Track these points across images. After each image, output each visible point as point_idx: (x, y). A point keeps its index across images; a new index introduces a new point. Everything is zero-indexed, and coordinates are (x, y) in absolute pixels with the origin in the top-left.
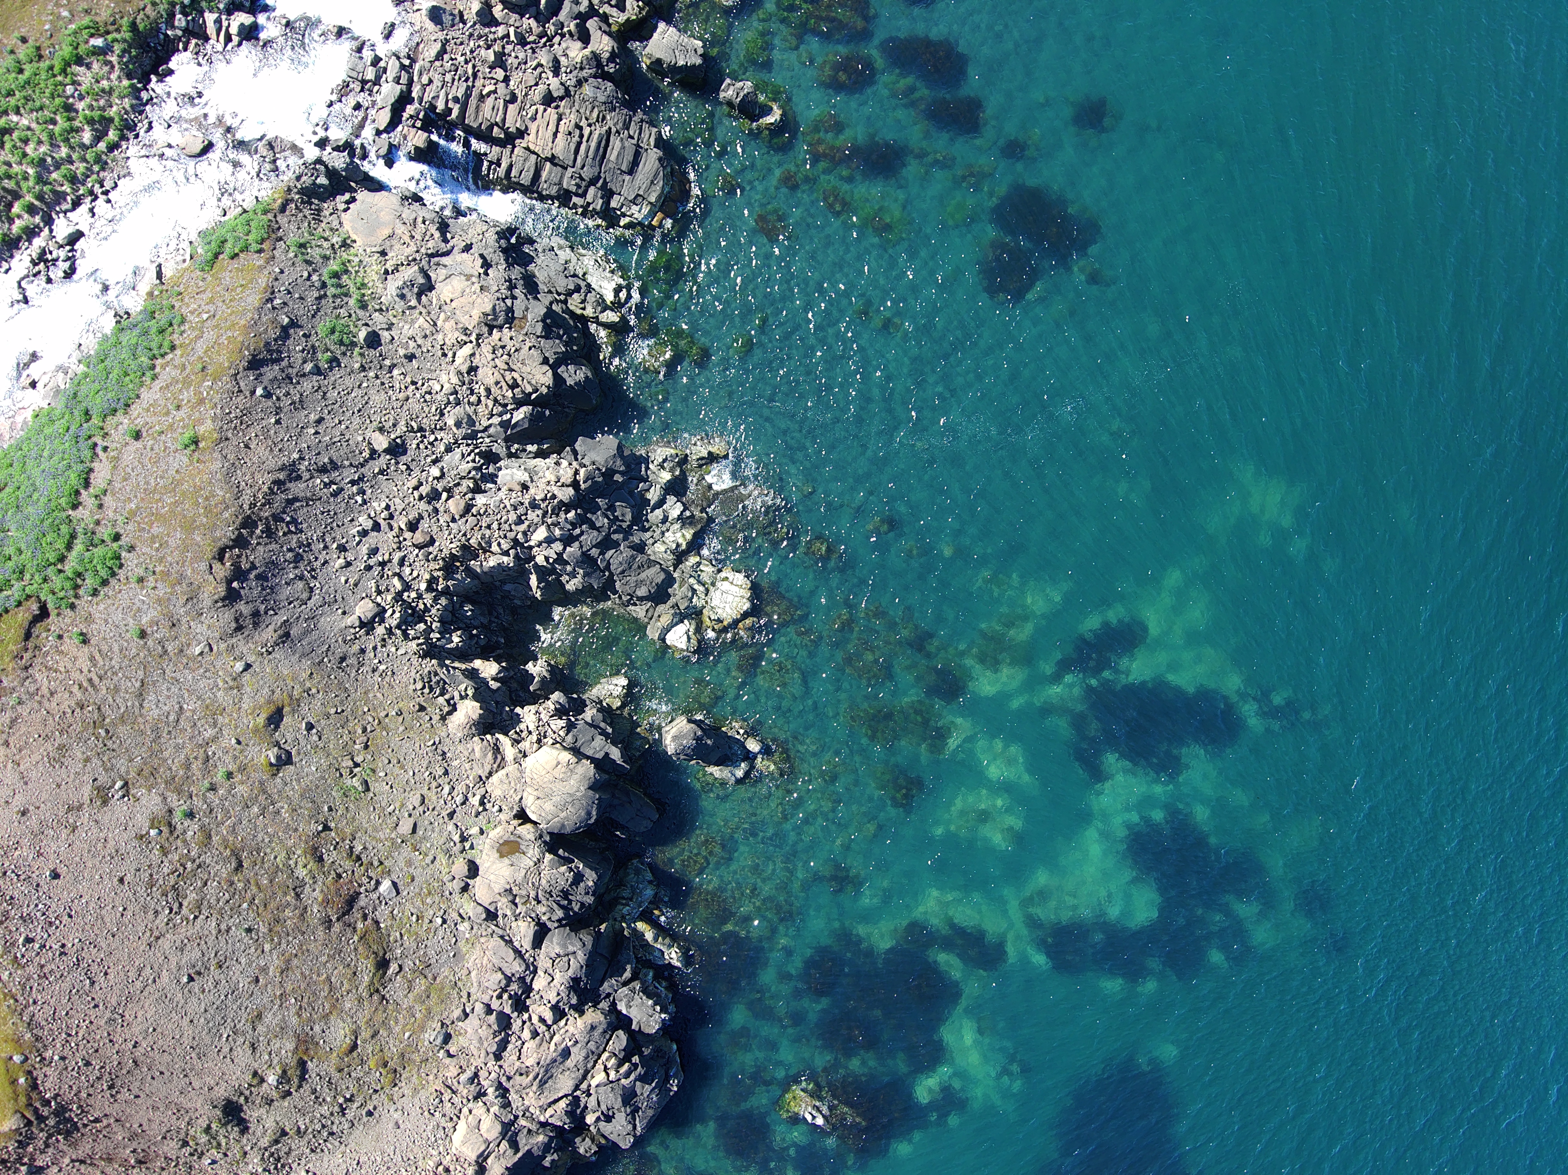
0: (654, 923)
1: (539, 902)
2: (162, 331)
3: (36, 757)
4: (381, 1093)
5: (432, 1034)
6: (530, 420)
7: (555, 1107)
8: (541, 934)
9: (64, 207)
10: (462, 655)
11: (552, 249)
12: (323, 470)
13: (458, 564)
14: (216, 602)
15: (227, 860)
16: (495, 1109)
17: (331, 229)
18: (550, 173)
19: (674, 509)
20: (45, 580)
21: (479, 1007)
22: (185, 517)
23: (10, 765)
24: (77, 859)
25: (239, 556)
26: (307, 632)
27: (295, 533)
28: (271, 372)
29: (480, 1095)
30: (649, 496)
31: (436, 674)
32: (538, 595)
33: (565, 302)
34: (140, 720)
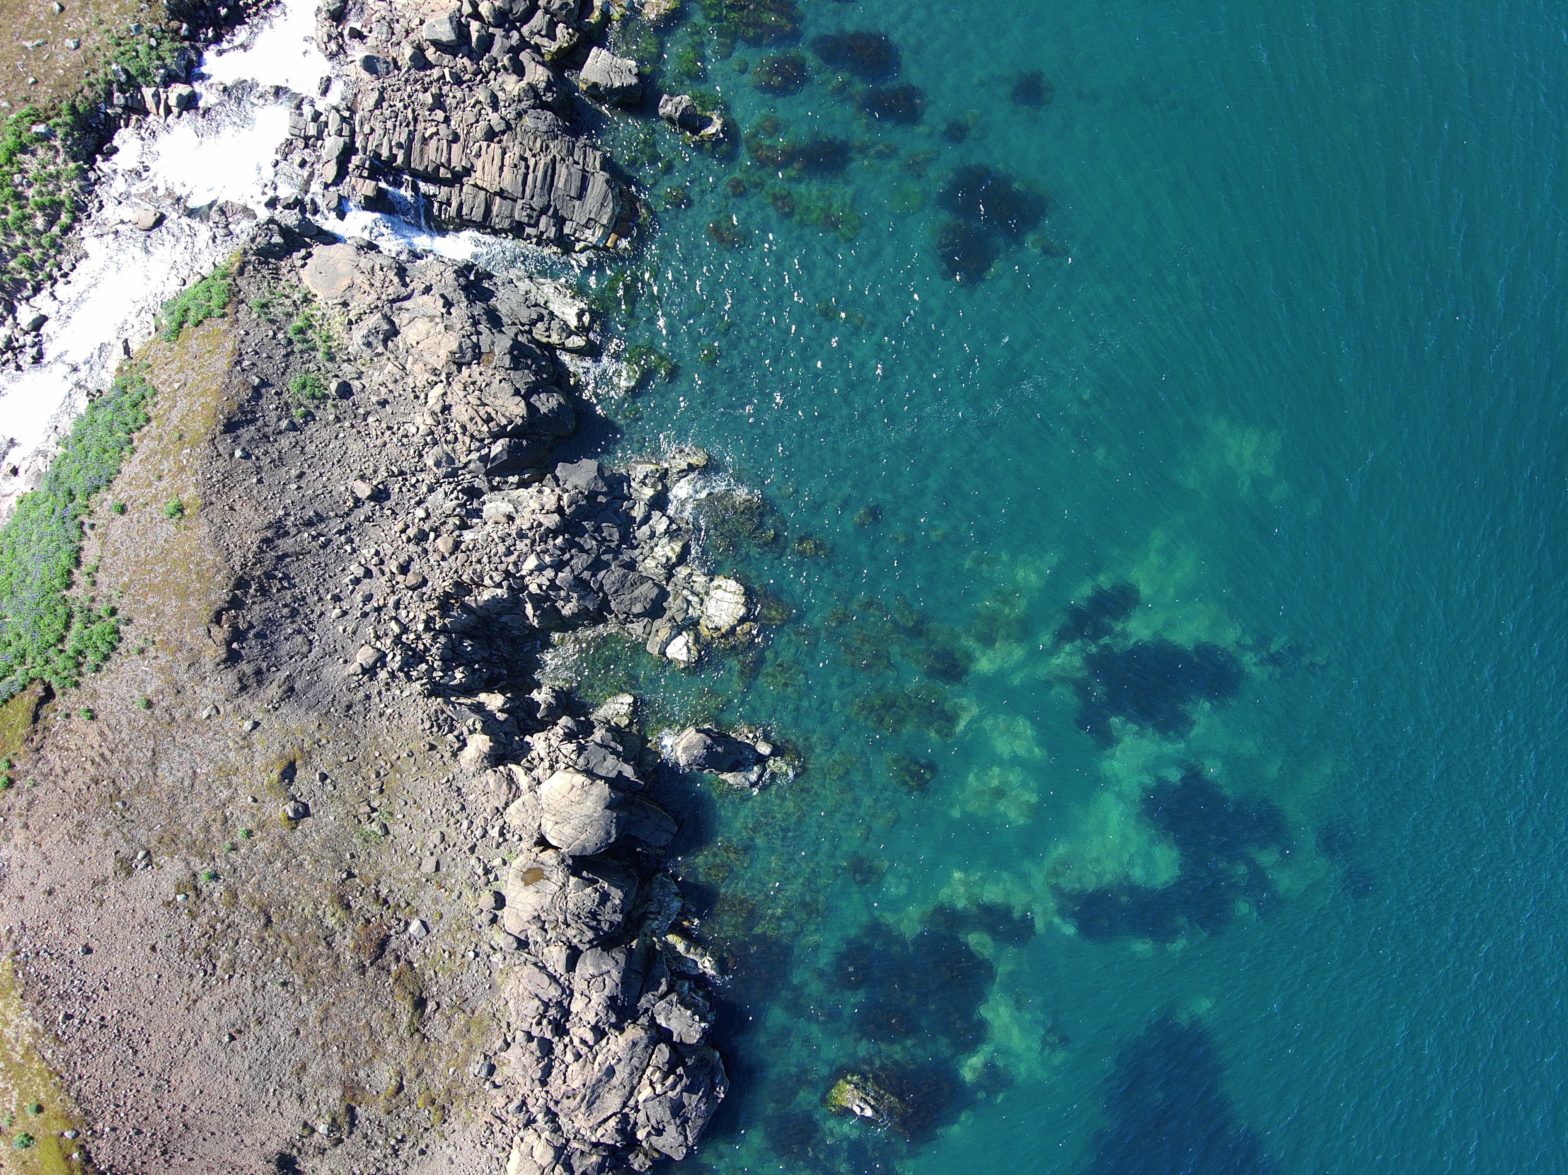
0: (685, 934)
1: (568, 926)
2: (135, 405)
3: (56, 836)
4: (432, 1130)
5: (476, 1067)
6: (509, 452)
7: (605, 1126)
8: (573, 957)
9: (26, 293)
10: (467, 690)
11: (511, 281)
12: (310, 523)
13: (453, 601)
14: (218, 664)
15: (255, 917)
16: (546, 1134)
17: (291, 286)
18: (500, 206)
19: (660, 524)
20: (47, 662)
21: (520, 1036)
22: (178, 584)
23: (32, 847)
24: (108, 932)
25: (236, 617)
26: (311, 684)
27: (289, 589)
28: (247, 433)
29: (530, 1122)
30: (634, 513)
31: (443, 712)
32: (535, 623)
33: (530, 332)
34: (155, 788)
